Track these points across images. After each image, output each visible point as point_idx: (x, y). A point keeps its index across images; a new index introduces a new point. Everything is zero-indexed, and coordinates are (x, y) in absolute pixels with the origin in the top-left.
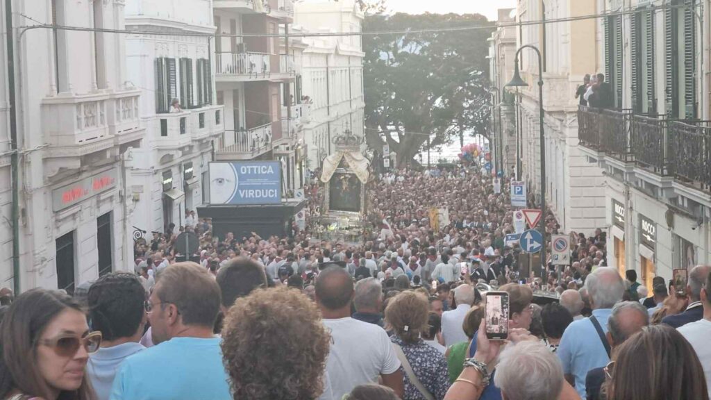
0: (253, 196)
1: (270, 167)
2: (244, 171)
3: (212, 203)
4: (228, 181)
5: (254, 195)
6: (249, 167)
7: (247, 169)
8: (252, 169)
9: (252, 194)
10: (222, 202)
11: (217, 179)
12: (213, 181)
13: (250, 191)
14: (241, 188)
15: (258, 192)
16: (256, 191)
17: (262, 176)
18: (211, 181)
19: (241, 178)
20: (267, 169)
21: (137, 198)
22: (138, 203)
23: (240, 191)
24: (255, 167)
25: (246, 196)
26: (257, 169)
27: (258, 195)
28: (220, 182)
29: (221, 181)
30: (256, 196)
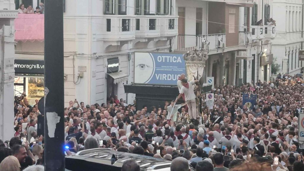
0: (166, 79)
1: (179, 58)
2: (159, 59)
3: (136, 82)
4: (148, 66)
5: (167, 78)
6: (164, 57)
7: (162, 58)
8: (166, 59)
9: (165, 77)
10: (142, 82)
11: (140, 65)
12: (137, 66)
13: (163, 75)
14: (157, 72)
15: (169, 76)
16: (168, 75)
17: (173, 64)
18: (135, 66)
19: (158, 65)
20: (177, 59)
21: (81, 76)
22: (82, 80)
23: (156, 74)
24: (168, 57)
25: (161, 79)
26: (170, 58)
27: (169, 78)
28: (142, 67)
29: (142, 66)
30: (168, 79)
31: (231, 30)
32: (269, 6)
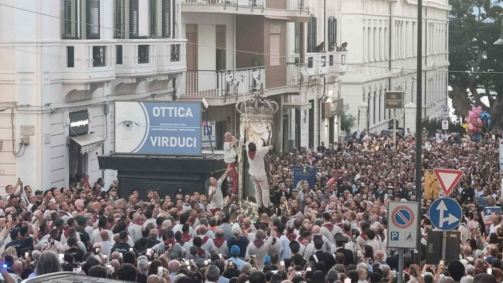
0: (167, 145)
1: (189, 109)
2: (156, 113)
3: (117, 151)
4: (137, 124)
5: (169, 143)
6: (164, 108)
7: (161, 110)
8: (167, 111)
9: (166, 142)
10: (129, 151)
11: (124, 122)
12: (119, 124)
13: (163, 138)
14: (153, 134)
15: (173, 140)
16: (172, 138)
17: (178, 120)
18: (116, 124)
19: (154, 121)
20: (185, 112)
21: (25, 142)
22: (28, 149)
23: (151, 138)
24: (171, 108)
25: (159, 145)
26: (173, 111)
27: (173, 143)
28: (128, 126)
29: (128, 124)
30: (172, 145)
31: (274, 61)
32: (335, 20)
